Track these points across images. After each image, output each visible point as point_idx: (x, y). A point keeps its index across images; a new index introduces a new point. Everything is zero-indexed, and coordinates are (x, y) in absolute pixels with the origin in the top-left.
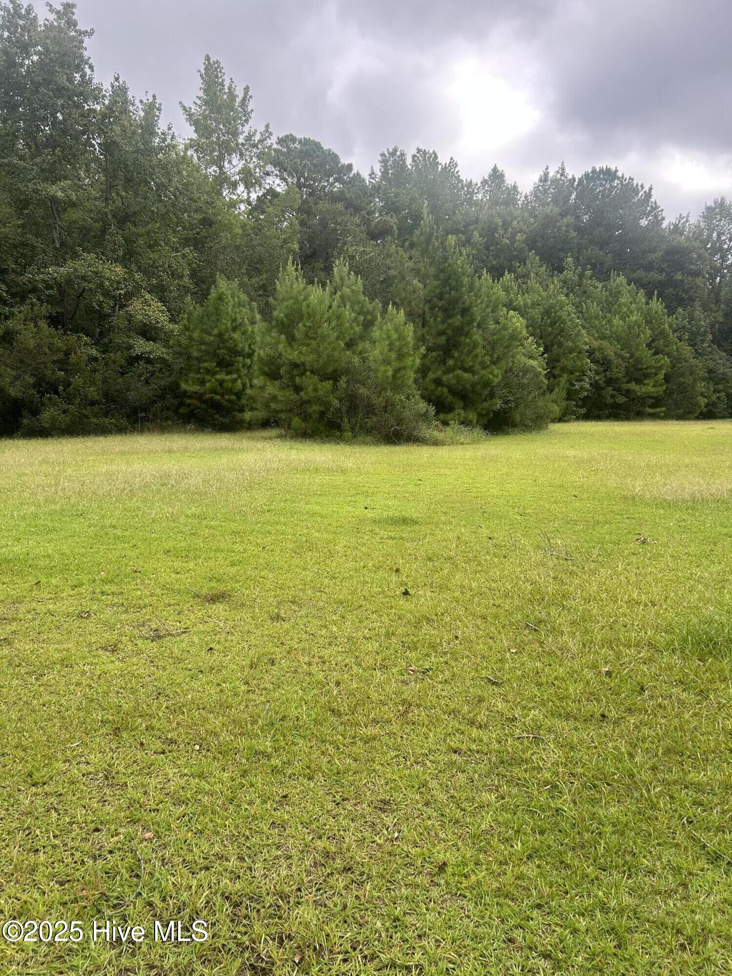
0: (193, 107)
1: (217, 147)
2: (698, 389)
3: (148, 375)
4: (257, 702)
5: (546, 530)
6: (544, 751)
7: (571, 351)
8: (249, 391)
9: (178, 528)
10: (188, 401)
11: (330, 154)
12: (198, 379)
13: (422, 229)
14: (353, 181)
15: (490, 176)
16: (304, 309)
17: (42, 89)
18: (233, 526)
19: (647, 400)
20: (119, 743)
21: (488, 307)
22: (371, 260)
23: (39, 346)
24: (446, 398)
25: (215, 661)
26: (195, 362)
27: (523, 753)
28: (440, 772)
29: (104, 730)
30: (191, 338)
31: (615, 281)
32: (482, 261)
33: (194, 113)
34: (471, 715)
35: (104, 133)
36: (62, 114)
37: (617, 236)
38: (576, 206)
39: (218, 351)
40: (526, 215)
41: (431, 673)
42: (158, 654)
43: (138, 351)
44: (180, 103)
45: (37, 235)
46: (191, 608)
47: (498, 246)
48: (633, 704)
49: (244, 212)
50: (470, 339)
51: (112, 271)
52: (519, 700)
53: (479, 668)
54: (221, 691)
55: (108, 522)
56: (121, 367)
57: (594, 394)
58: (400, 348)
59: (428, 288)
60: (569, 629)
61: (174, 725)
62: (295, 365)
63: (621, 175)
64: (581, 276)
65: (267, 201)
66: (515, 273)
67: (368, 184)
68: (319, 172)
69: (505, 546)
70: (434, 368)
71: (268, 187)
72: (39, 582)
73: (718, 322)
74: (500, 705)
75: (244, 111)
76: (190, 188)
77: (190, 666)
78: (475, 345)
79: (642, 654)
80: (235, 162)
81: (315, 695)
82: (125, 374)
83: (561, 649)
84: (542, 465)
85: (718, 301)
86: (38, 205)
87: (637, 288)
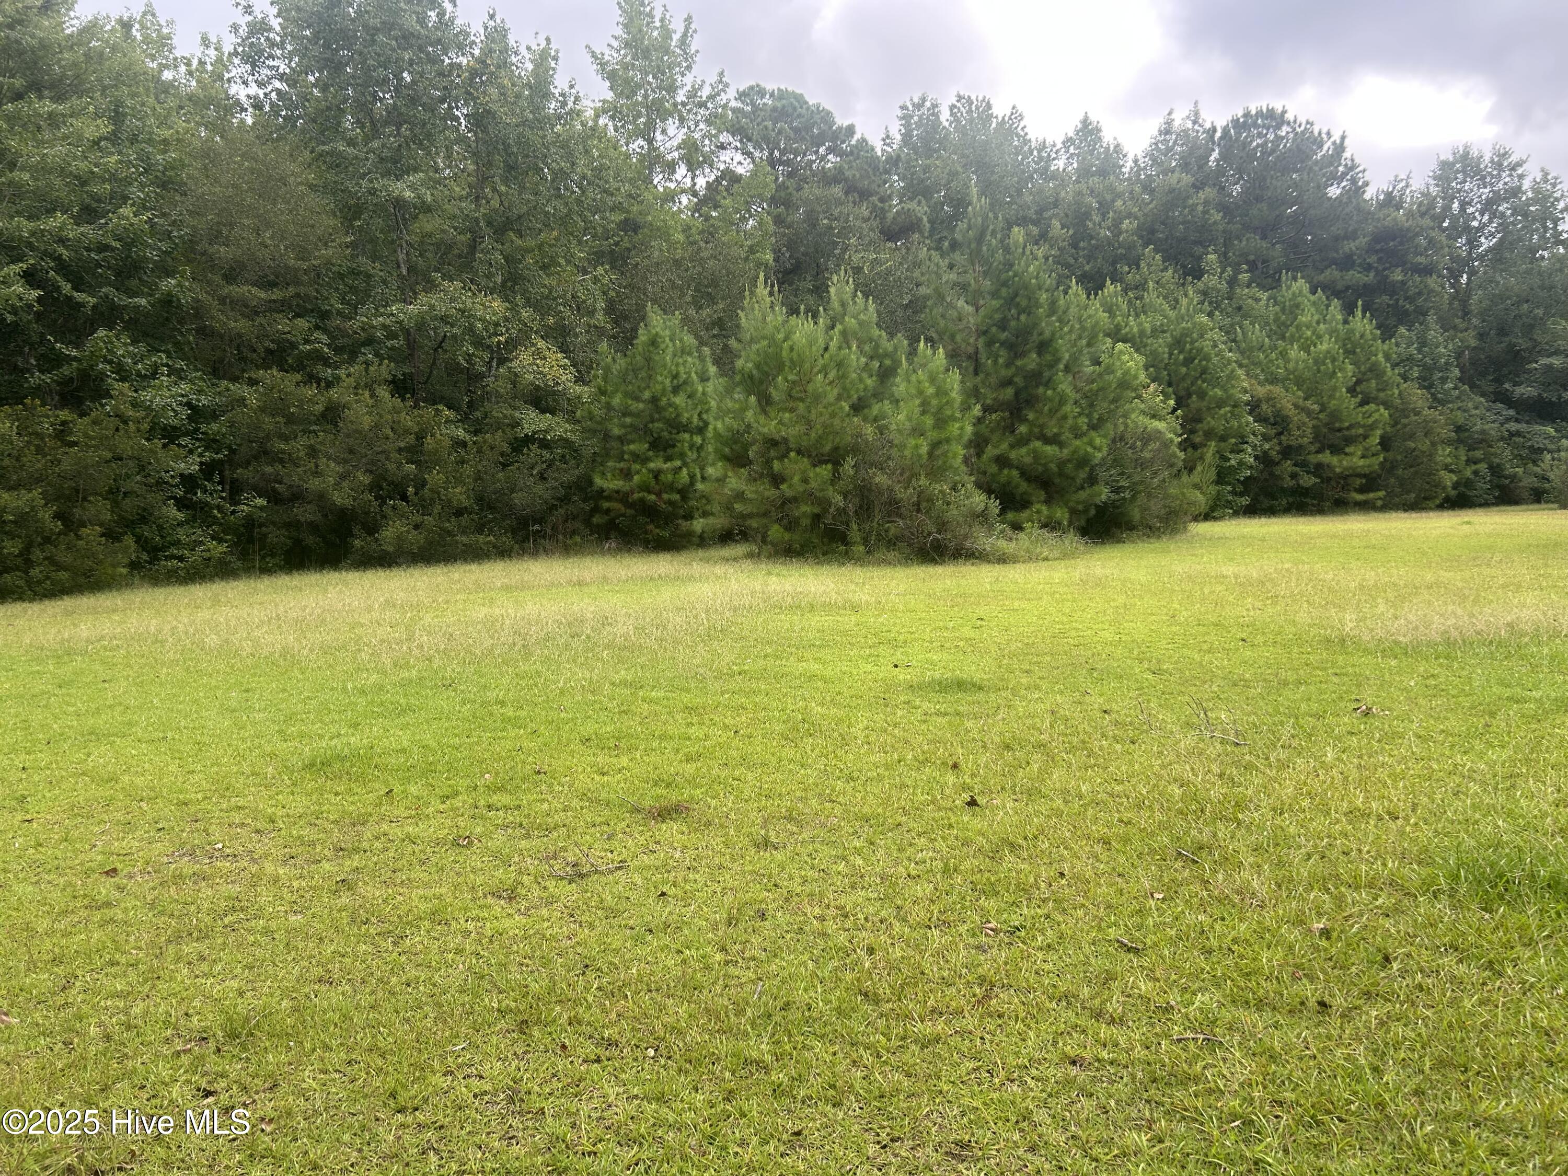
0: (607, 52)
1: (643, 110)
2: (1439, 459)
3: (544, 466)
4: (743, 980)
5: (1198, 696)
6: (1225, 1063)
7: (1220, 404)
8: (700, 486)
9: (601, 703)
10: (606, 505)
11: (819, 112)
12: (621, 470)
13: (970, 220)
14: (856, 152)
15: (1077, 132)
16: (784, 354)
17: (381, 38)
18: (686, 698)
19: (1350, 480)
20: (528, 1045)
21: (1080, 338)
22: (889, 272)
23: (377, 426)
24: (1017, 487)
25: (670, 913)
26: (615, 444)
27: (1190, 1065)
28: (1050, 1095)
29: (502, 1025)
30: (609, 406)
31: (1289, 288)
32: (1067, 266)
33: (608, 62)
34: (1097, 1002)
35: (474, 99)
36: (410, 72)
37: (1290, 216)
38: (1220, 171)
39: (651, 425)
40: (1137, 188)
41: (1023, 934)
42: (580, 903)
43: (527, 429)
44: (587, 47)
45: (374, 258)
46: (628, 830)
47: (1093, 242)
48: (1372, 984)
49: (687, 207)
50: (1054, 389)
51: (486, 307)
52: (1174, 977)
53: (1103, 925)
54: (684, 961)
55: (491, 695)
56: (502, 454)
57: (1262, 472)
58: (940, 409)
59: (982, 312)
60: (1251, 859)
61: (613, 1016)
62: (772, 443)
63: (1292, 119)
64: (1232, 282)
65: (723, 188)
66: (1121, 283)
67: (879, 154)
68: (803, 139)
69: (1131, 724)
70: (995, 438)
71: (722, 167)
72: (391, 791)
73: (1467, 347)
74: (1144, 986)
75: (685, 53)
76: (604, 173)
77: (631, 922)
78: (1062, 401)
79: (1380, 901)
80: (671, 131)
81: (836, 969)
82: (509, 465)
83: (1239, 893)
84: (1183, 591)
85: (1466, 314)
86: (375, 212)
87: (1327, 298)
